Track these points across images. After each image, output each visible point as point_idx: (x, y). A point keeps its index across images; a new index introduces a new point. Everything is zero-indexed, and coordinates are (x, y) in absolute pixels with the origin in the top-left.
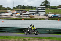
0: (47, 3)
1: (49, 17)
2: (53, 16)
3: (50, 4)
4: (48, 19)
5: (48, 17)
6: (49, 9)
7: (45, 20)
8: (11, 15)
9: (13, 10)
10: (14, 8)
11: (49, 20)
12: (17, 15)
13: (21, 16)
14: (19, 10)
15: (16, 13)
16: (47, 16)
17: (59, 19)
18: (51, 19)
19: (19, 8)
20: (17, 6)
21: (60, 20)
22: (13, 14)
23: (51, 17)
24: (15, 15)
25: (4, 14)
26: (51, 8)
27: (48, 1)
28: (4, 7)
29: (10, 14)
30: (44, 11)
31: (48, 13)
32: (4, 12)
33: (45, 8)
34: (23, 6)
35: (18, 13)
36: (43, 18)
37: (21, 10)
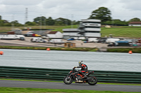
0: (105, 14)
1: (109, 46)
2: (117, 44)
3: (111, 16)
4: (105, 50)
5: (106, 45)
6: (109, 27)
7: (99, 51)
8: (21, 39)
9: (26, 28)
10: (28, 23)
11: (108, 51)
12: (35, 39)
13: (44, 42)
14: (41, 27)
15: (34, 36)
16: (104, 42)
17: (131, 49)
18: (112, 49)
19: (39, 24)
20: (35, 20)
21: (133, 52)
22: (26, 36)
23: (114, 44)
24: (29, 40)
25: (5, 37)
26: (114, 25)
27: (106, 9)
28: (5, 22)
29: (19, 36)
30: (98, 32)
31: (106, 37)
32: (4, 31)
33: (99, 25)
34: (50, 18)
35: (36, 35)
36: (95, 46)
37: (45, 27)
